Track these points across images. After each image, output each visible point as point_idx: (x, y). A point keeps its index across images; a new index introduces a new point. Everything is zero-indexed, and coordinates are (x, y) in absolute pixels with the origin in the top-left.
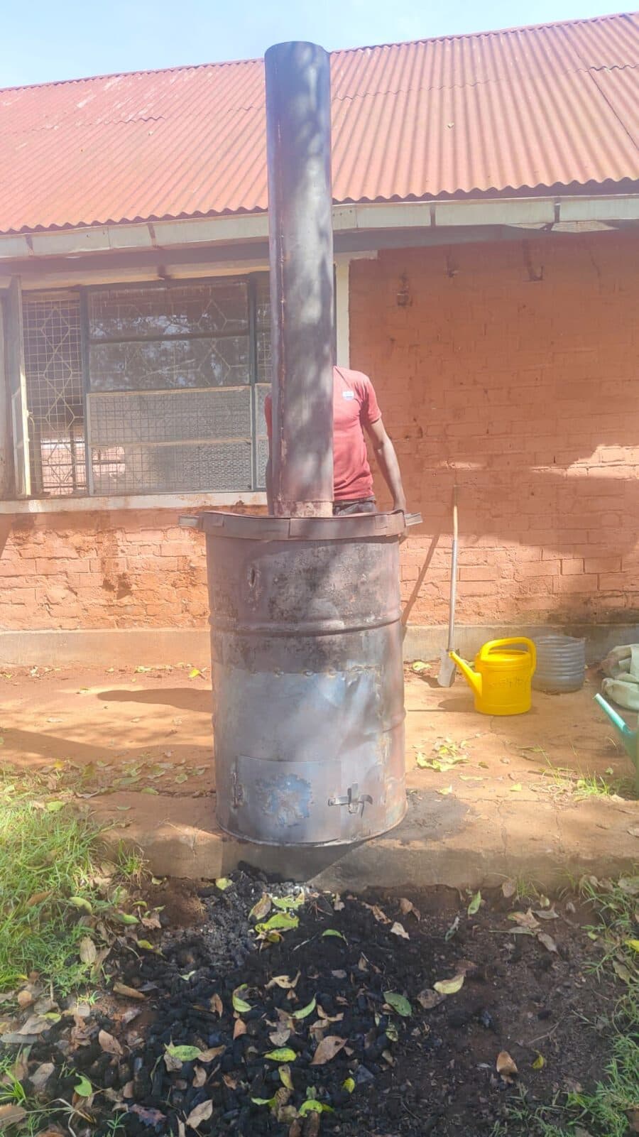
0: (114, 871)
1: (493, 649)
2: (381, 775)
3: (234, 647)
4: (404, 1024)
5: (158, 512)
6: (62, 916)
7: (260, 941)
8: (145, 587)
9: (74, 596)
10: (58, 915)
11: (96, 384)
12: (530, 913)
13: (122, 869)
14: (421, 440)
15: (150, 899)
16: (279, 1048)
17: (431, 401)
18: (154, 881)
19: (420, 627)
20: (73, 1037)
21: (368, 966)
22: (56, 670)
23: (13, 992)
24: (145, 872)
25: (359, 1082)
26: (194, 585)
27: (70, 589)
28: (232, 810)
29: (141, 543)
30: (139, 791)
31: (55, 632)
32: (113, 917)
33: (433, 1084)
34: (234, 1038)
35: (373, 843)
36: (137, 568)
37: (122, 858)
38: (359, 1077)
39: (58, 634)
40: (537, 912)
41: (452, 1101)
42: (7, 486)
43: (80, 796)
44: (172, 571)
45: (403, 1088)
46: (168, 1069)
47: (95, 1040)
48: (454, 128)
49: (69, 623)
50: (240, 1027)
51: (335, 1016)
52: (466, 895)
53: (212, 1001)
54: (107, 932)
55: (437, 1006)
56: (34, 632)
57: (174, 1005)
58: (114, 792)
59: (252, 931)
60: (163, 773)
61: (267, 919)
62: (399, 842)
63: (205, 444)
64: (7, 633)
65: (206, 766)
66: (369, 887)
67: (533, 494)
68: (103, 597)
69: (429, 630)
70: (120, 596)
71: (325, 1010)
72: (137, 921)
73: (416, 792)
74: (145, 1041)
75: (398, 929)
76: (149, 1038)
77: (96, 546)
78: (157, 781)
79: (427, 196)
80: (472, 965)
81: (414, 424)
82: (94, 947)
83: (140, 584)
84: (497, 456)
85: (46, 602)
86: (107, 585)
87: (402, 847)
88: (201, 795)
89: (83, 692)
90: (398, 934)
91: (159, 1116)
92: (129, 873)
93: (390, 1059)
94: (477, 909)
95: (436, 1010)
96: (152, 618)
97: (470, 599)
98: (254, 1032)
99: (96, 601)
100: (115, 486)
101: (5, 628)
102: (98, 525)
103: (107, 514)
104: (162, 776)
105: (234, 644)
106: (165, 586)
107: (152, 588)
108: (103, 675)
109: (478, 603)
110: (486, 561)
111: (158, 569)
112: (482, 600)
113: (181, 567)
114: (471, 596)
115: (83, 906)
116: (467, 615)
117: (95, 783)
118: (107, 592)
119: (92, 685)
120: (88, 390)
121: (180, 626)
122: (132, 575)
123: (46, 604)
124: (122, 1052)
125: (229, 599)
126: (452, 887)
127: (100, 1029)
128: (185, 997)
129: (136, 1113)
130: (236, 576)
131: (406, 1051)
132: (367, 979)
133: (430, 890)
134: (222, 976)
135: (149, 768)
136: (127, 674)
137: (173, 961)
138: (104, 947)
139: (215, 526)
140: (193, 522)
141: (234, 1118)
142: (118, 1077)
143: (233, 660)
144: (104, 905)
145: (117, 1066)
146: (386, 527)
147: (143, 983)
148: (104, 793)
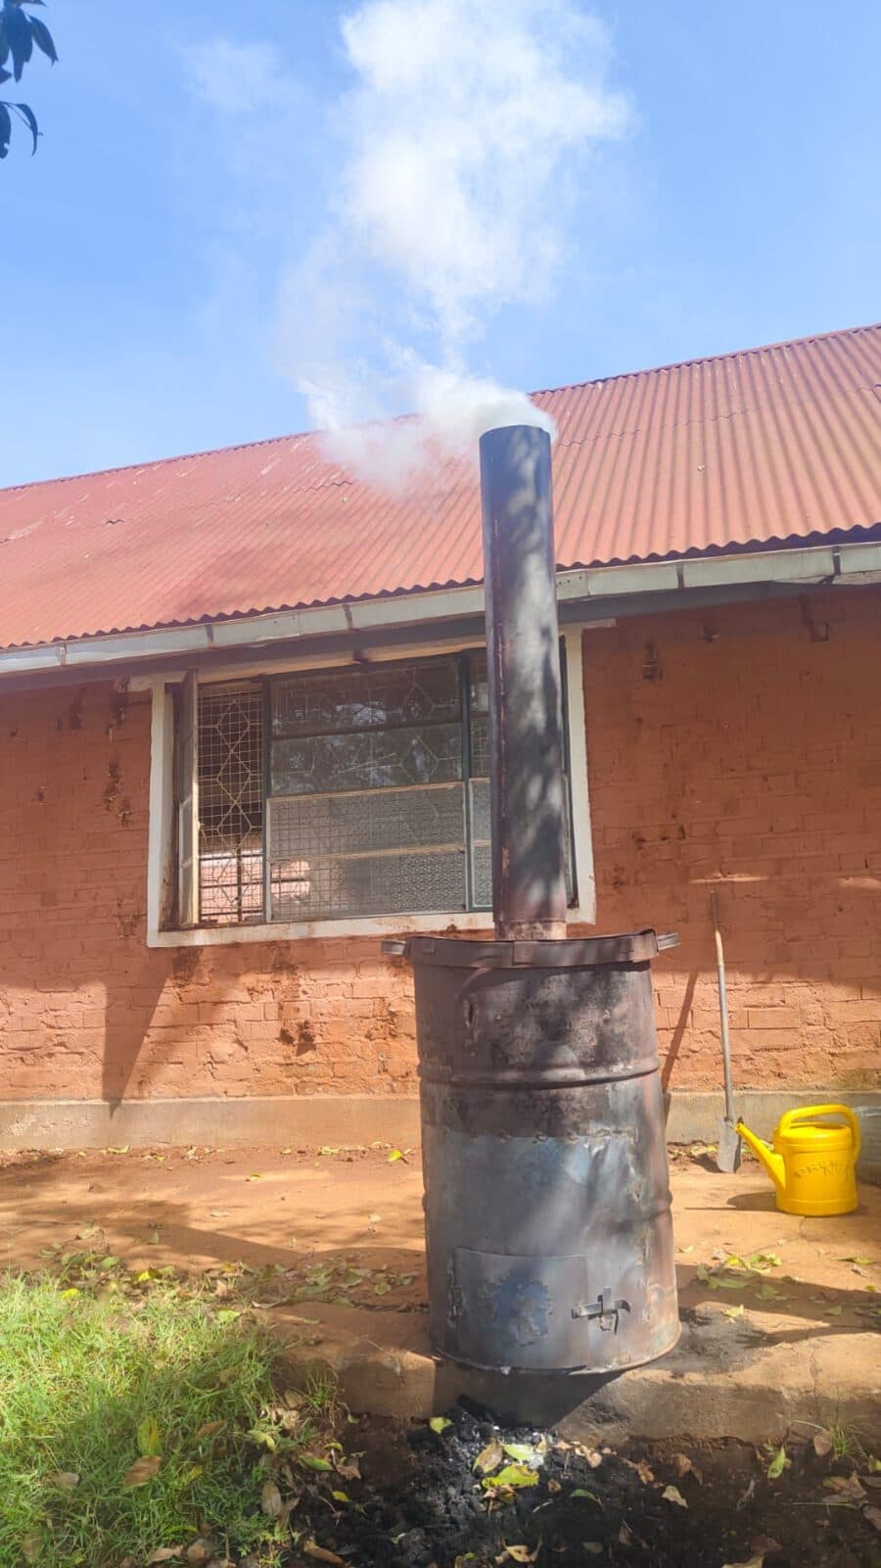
0: (302, 1402)
1: (795, 1121)
2: (641, 1278)
3: (449, 1103)
5: (349, 941)
6: (238, 1454)
7: (488, 1499)
8: (332, 1039)
9: (244, 1052)
10: (235, 1452)
11: (278, 787)
12: (854, 1478)
13: (311, 1399)
14: (683, 842)
15: (346, 1441)
17: (694, 792)
18: (350, 1419)
19: (698, 1094)
21: (632, 1539)
22: (219, 1151)
23: (182, 1547)
24: (339, 1406)
26: (394, 1036)
27: (239, 1042)
28: (449, 1322)
29: (327, 982)
30: (329, 1302)
31: (217, 1100)
32: (301, 1459)
35: (634, 1374)
36: (322, 1014)
37: (311, 1384)
39: (222, 1102)
40: (864, 1478)
42: (169, 912)
43: (257, 1305)
44: (367, 1018)
48: (705, 472)
49: (237, 1089)
52: (764, 1452)
54: (294, 1478)
56: (193, 1100)
58: (299, 1302)
59: (478, 1486)
60: (359, 1281)
61: (498, 1470)
62: (669, 1373)
63: (408, 855)
64: (160, 1101)
65: (414, 1273)
66: (632, 1437)
67: (841, 910)
68: (279, 1054)
69: (710, 1098)
70: (299, 1053)
72: (331, 1468)
73: (693, 1310)
75: (672, 1494)
77: (272, 986)
78: (352, 1291)
79: (673, 555)
80: (773, 1544)
81: (674, 821)
82: (279, 1495)
83: (326, 1036)
84: (788, 859)
85: (210, 1059)
86: (285, 1038)
87: (674, 1381)
88: (408, 1309)
89: (253, 1179)
90: (671, 1499)
92: (320, 1406)
94: (780, 1472)
96: (340, 1080)
97: (765, 1054)
99: (270, 1058)
100: (297, 909)
101: (158, 1095)
102: (276, 960)
103: (287, 944)
104: (358, 1285)
105: (449, 1099)
106: (357, 1037)
107: (341, 1040)
108: (279, 1159)
109: (776, 1060)
110: (784, 1002)
111: (348, 1014)
112: (782, 1056)
113: (377, 1012)
114: (768, 1050)
115: (265, 1442)
116: (763, 1076)
117: (275, 1291)
118: (285, 1046)
119: (262, 1170)
120: (268, 794)
121: (376, 1091)
122: (316, 1023)
123: (210, 1063)
125: (443, 1042)
126: (745, 1440)
128: (394, 1565)
130: (451, 1013)
132: (631, 1556)
133: (715, 1444)
134: (441, 1542)
135: (341, 1275)
136: (307, 1157)
137: (377, 1520)
138: (291, 1496)
139: (425, 953)
140: (399, 950)
143: (448, 1120)
144: (290, 1443)
146: (633, 950)
147: (341, 1546)
148: (286, 1303)
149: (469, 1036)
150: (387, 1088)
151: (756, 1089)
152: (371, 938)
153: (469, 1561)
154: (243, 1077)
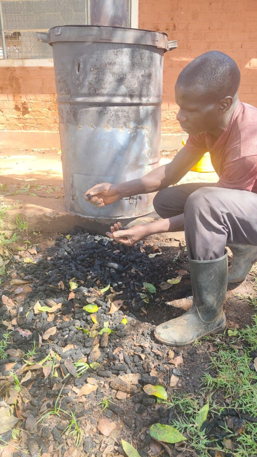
0: (15, 228)
3: (69, 112)
4: (152, 296)
5: (39, 69)
8: (35, 109)
9: (2, 113)
13: (18, 227)
14: (174, 32)
15: (32, 240)
16: (90, 304)
17: (181, 8)
18: (34, 233)
19: (167, 134)
21: (136, 271)
24: (30, 229)
25: (129, 320)
28: (71, 201)
30: (28, 195)
32: (12, 247)
34: (69, 299)
35: (140, 219)
36: (30, 99)
37: (18, 222)
44: (48, 102)
46: (35, 313)
47: (1, 299)
50: (72, 296)
51: (119, 292)
53: (59, 284)
54: (9, 253)
55: (169, 289)
57: (40, 285)
58: (17, 195)
60: (41, 188)
62: (153, 218)
65: (61, 187)
68: (15, 114)
69: (171, 136)
70: (23, 114)
71: (114, 289)
72: (25, 249)
74: (25, 300)
76: (27, 299)
78: (38, 192)
80: (185, 272)
81: (172, 22)
82: (2, 259)
83: (33, 108)
84: (213, 43)
86: (17, 108)
88: (59, 198)
89: (7, 157)
91: (29, 333)
92: (22, 229)
93: (145, 311)
95: (168, 291)
96: (39, 125)
98: (78, 298)
99: (12, 116)
100: (17, 54)
102: (10, 75)
103: (13, 69)
104: (40, 190)
105: (69, 110)
106: (45, 109)
107: (38, 110)
108: (17, 151)
111: (41, 100)
113: (52, 100)
117: (8, 191)
118: (17, 112)
119: (12, 155)
121: (53, 130)
122: (28, 103)
124: (13, 305)
125: (66, 83)
126: (177, 239)
127: (2, 295)
128: (46, 282)
129: (18, 332)
130: (69, 67)
131: (153, 308)
132: (135, 277)
133: (166, 241)
134: (65, 274)
135: (34, 187)
136: (29, 151)
137: (41, 266)
138: (7, 259)
139: (56, 35)
140: (45, 37)
141: (67, 334)
142: (10, 316)
143: (69, 120)
144: (8, 241)
145: (10, 311)
146: (158, 41)
147: (26, 276)
148: (11, 195)
149: (78, 79)
150: (57, 129)
152: (48, 68)
153: (75, 280)
154: (3, 123)
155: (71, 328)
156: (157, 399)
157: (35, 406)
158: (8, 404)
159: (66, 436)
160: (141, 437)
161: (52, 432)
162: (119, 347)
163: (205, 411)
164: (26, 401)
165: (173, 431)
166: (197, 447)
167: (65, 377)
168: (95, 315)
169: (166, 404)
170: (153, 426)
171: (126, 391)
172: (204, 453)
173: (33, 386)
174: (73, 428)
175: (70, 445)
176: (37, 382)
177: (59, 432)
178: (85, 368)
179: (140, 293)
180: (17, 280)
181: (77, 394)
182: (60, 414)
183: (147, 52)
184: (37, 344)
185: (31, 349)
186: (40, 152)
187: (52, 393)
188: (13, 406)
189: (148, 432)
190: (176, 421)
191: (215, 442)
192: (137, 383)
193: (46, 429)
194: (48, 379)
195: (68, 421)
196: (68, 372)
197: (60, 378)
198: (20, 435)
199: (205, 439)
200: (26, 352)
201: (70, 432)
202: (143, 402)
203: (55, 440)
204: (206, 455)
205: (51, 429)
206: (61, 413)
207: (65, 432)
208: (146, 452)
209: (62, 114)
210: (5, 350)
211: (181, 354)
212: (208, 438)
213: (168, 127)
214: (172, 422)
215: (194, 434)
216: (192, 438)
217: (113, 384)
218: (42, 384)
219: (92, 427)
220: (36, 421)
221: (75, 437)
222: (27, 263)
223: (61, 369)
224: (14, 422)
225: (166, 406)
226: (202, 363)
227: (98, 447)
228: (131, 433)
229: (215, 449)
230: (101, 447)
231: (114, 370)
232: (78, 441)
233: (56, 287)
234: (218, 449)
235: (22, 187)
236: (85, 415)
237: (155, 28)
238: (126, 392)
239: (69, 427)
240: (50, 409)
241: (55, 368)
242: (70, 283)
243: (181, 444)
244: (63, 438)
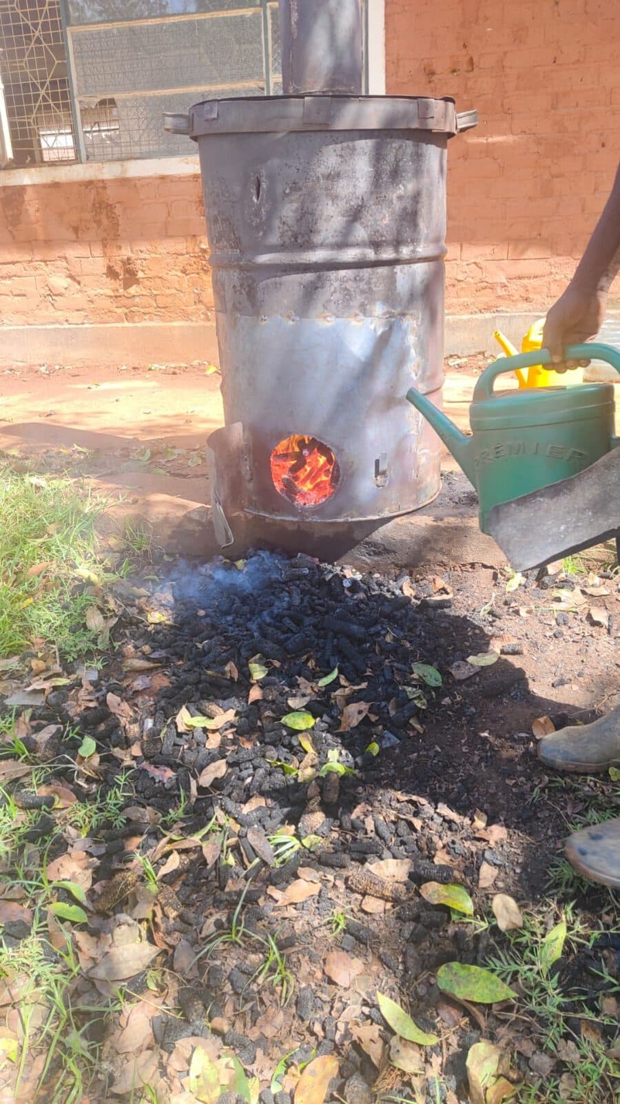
0: (124, 547)
2: (414, 446)
3: (238, 288)
4: (433, 693)
5: (158, 182)
6: (66, 586)
8: (150, 274)
9: (77, 286)
11: (77, 14)
12: (578, 589)
13: (130, 545)
14: (471, 75)
15: (161, 574)
16: (297, 711)
17: (486, 19)
18: (165, 557)
20: (80, 699)
21: (395, 639)
22: (67, 367)
24: (155, 548)
25: (384, 746)
26: (206, 271)
27: (71, 277)
30: (149, 472)
31: (61, 327)
32: (120, 589)
33: (464, 750)
34: (249, 702)
35: (402, 520)
36: (141, 252)
37: (132, 534)
38: (383, 742)
39: (65, 329)
40: (585, 589)
41: (486, 767)
43: (85, 476)
44: (182, 255)
45: (431, 753)
46: (179, 730)
47: (103, 702)
49: (75, 317)
50: (255, 694)
51: (359, 684)
52: (503, 572)
53: (227, 668)
54: (116, 603)
55: (471, 677)
56: (40, 327)
57: (186, 672)
58: (123, 472)
60: (176, 457)
62: (432, 518)
64: (11, 328)
67: (603, 145)
68: (108, 287)
70: (127, 286)
71: (347, 679)
72: (148, 594)
73: (451, 473)
74: (155, 704)
76: (159, 702)
78: (169, 465)
80: (510, 639)
81: (464, 52)
82: (101, 616)
83: (147, 271)
85: (49, 292)
86: (111, 273)
87: (435, 524)
89: (94, 387)
91: (170, 773)
92: (139, 549)
93: (418, 726)
94: (516, 586)
95: (469, 681)
96: (163, 310)
97: (518, 282)
98: (270, 697)
99: (101, 292)
100: (109, 149)
101: (9, 323)
102: (94, 199)
103: (103, 184)
104: (174, 460)
105: (238, 283)
106: (174, 272)
107: (160, 275)
108: (116, 372)
109: (526, 287)
110: (540, 235)
111: (165, 251)
112: (534, 282)
113: (190, 250)
114: (520, 278)
115: (89, 578)
116: (513, 301)
117: (104, 465)
118: (113, 281)
119: (103, 381)
120: (68, 24)
121: (194, 319)
122: (137, 259)
123: (48, 295)
124: (131, 713)
125: (230, 224)
126: (489, 565)
127: (108, 692)
128: (198, 664)
129: (145, 770)
130: (237, 189)
131: (436, 719)
132: (394, 651)
133: (463, 568)
134: (238, 646)
135: (161, 453)
136: (140, 372)
137: (186, 631)
138: (111, 616)
139: (207, 120)
140: (183, 123)
141: (249, 776)
142: (126, 737)
143: (238, 305)
144: (111, 577)
145: (125, 727)
146: (433, 117)
147: (154, 651)
148: (112, 474)
149: (257, 214)
150: (202, 317)
151: (506, 312)
152: (180, 178)
153: (260, 659)
154: (80, 308)
155: (257, 762)
156: (452, 913)
157: (190, 925)
158: (135, 920)
159: (259, 985)
160: (419, 990)
161: (229, 978)
162: (363, 804)
163: (557, 939)
164: (173, 914)
165: (488, 979)
166: (540, 1013)
167: (250, 866)
168: (309, 735)
169: (471, 923)
170: (443, 967)
171: (383, 895)
172: (555, 1025)
173: (184, 884)
174: (272, 970)
175: (268, 1003)
176: (191, 875)
177: (244, 977)
178: (292, 847)
179: (406, 687)
180: (137, 660)
181: (277, 901)
182: (244, 942)
183: (410, 143)
184: (188, 797)
185: (176, 807)
186: (165, 373)
187: (224, 897)
188: (145, 924)
189: (432, 981)
190: (493, 959)
191: (579, 1001)
192: (405, 879)
193: (217, 970)
194: (215, 869)
195: (261, 956)
196: (257, 856)
197: (239, 869)
198: (162, 980)
199: (558, 994)
200: (166, 813)
201: (267, 978)
202: (422, 919)
203: (236, 993)
204: (561, 1027)
205: (226, 972)
206: (246, 939)
207: (257, 977)
208: (431, 1021)
209: (222, 293)
210: (121, 809)
211: (502, 818)
212: (566, 994)
213: (462, 300)
214: (485, 961)
215: (533, 984)
216: (529, 993)
217: (354, 881)
218: (202, 881)
219: (313, 968)
220: (194, 954)
221: (278, 989)
222: (155, 624)
223: (242, 848)
224: (150, 955)
225: (472, 927)
226: (551, 837)
227: (327, 1009)
228: (396, 983)
229: (579, 1016)
230: (335, 1009)
231: (353, 852)
232: (284, 995)
233: (220, 675)
234: (586, 1016)
235: (134, 455)
236: (297, 944)
237: (425, 69)
238: (382, 897)
239: (264, 968)
240: (221, 931)
241: (228, 848)
242: (250, 665)
243: (505, 1005)
244: (253, 990)
